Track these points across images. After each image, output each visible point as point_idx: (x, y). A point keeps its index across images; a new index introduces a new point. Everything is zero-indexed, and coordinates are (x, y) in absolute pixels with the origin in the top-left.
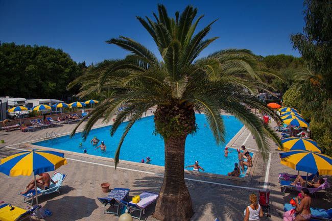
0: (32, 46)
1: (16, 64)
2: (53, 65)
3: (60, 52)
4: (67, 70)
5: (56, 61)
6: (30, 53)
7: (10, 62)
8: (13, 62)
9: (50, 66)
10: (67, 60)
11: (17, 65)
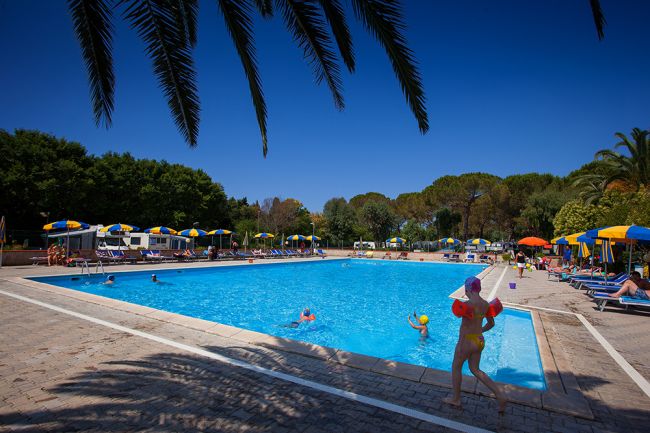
0: (158, 160)
1: (125, 181)
2: (186, 189)
3: (200, 173)
4: (207, 198)
5: (190, 183)
6: (151, 168)
7: (117, 178)
8: (121, 177)
9: (180, 189)
10: (208, 184)
11: (128, 183)
